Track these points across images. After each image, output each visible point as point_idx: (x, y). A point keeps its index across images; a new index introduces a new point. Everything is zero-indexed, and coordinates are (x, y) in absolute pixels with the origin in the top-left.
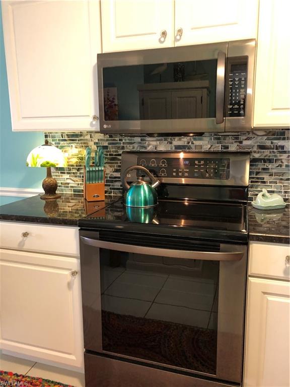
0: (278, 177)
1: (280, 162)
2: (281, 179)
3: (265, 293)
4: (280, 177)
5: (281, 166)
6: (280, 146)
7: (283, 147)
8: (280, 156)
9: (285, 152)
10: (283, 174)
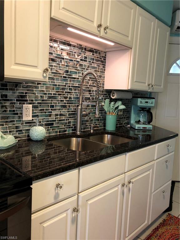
0: (4, 120)
1: (5, 108)
2: (7, 122)
3: (41, 223)
4: (6, 120)
5: (5, 111)
6: (4, 95)
7: (6, 96)
8: (5, 103)
9: (8, 100)
10: (7, 118)
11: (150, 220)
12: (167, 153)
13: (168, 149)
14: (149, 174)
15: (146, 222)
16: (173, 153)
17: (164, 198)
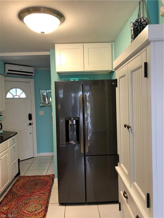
11: (10, 179)
12: (13, 143)
13: (14, 141)
14: (7, 155)
15: (9, 181)
16: (16, 143)
17: (15, 167)
